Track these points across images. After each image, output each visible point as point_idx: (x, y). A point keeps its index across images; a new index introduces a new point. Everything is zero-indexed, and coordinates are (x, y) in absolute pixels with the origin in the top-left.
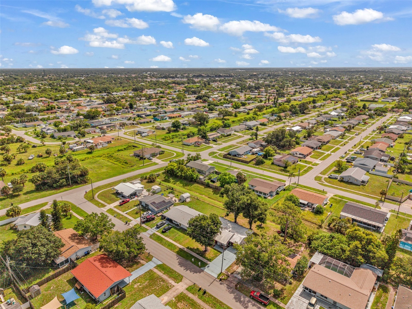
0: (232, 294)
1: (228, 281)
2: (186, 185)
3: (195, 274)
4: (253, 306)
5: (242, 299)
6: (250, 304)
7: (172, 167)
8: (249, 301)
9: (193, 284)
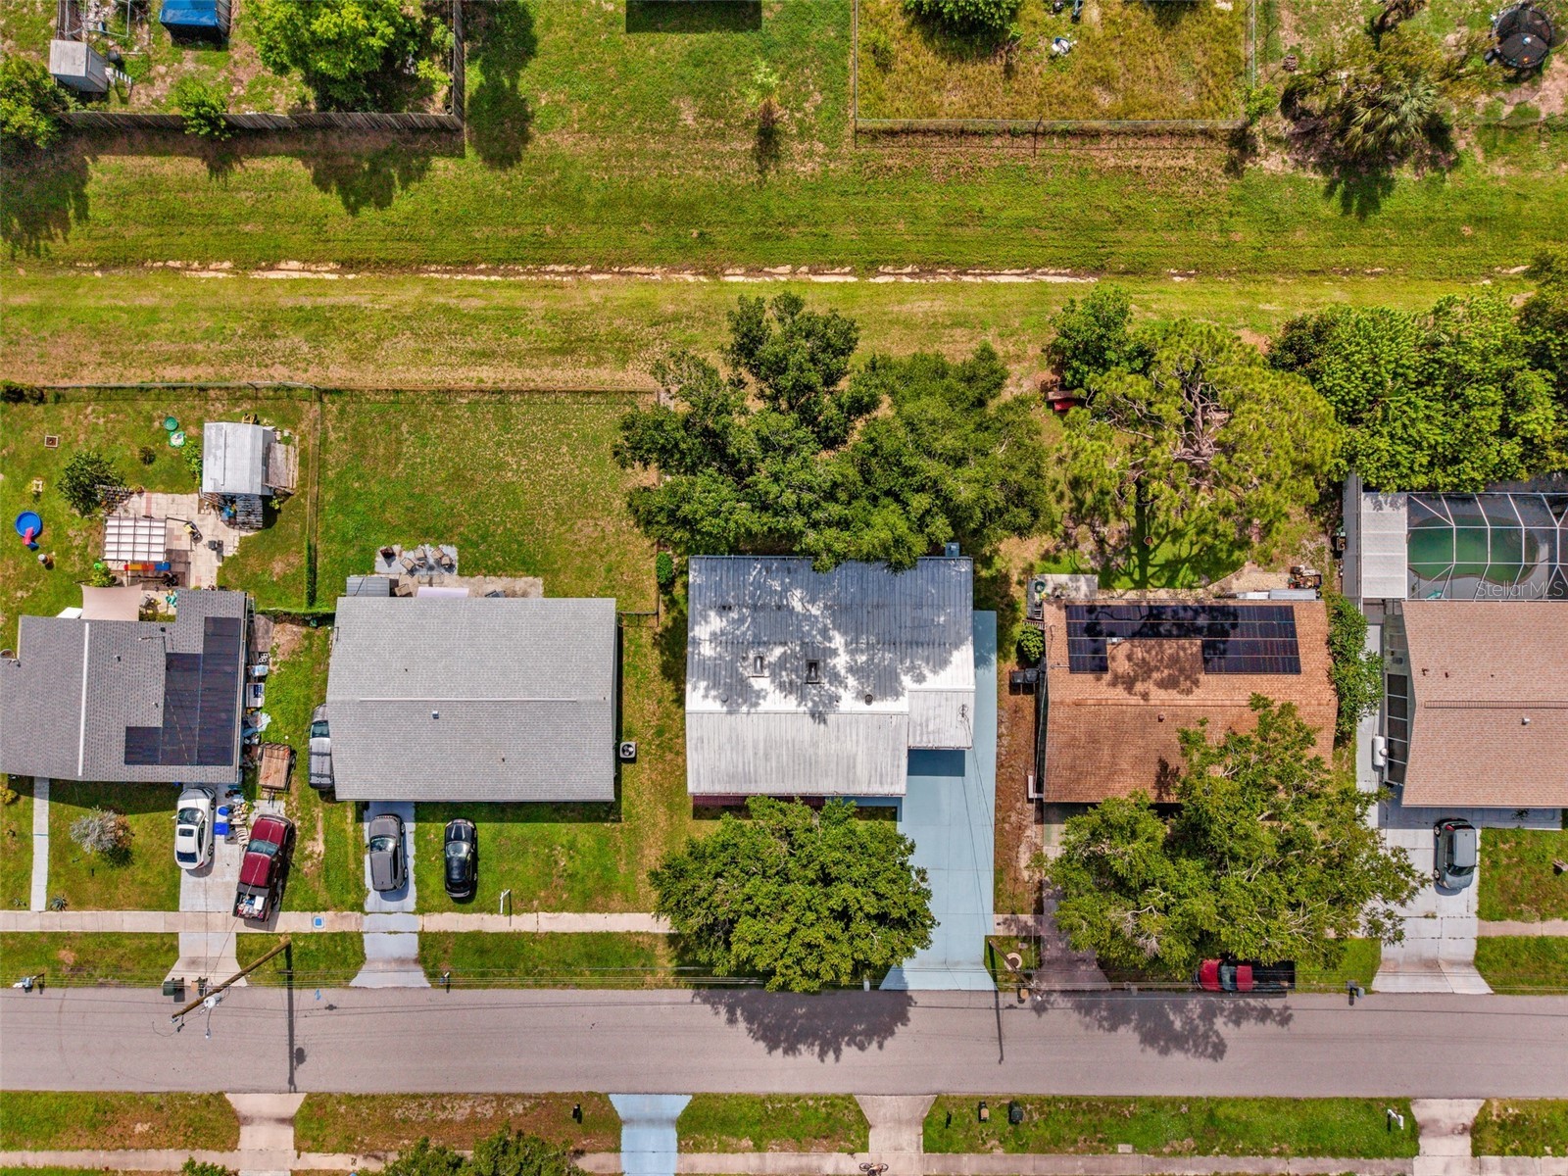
0: (1122, 1030)
1: (1052, 962)
2: (33, 219)
3: (889, 1043)
4: (1237, 1023)
5: (1178, 1025)
6: (1219, 1023)
8: (1209, 1014)
9: (931, 1098)
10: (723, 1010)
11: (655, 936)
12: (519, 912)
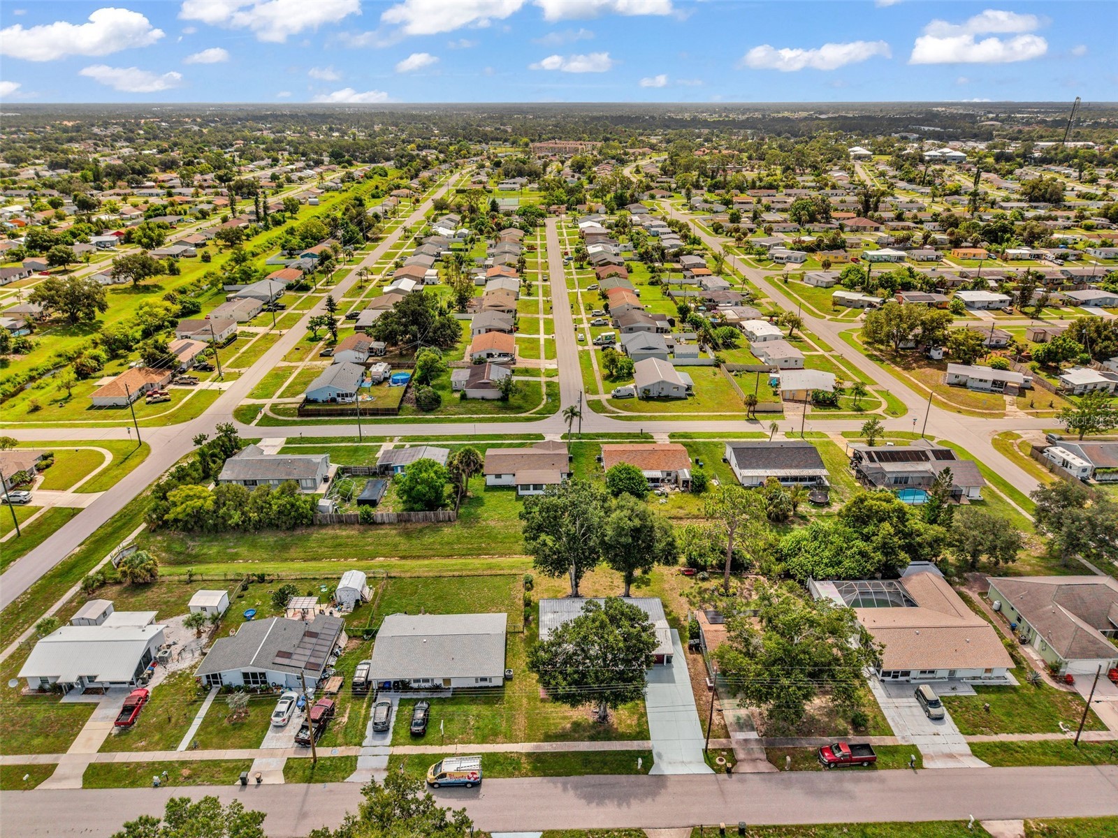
0: (792, 789)
1: (742, 760)
2: (285, 547)
3: (658, 798)
4: (857, 785)
6: (846, 785)
7: (199, 503)
8: (839, 781)
9: (690, 829)
10: (559, 785)
11: (521, 753)
12: (447, 744)
